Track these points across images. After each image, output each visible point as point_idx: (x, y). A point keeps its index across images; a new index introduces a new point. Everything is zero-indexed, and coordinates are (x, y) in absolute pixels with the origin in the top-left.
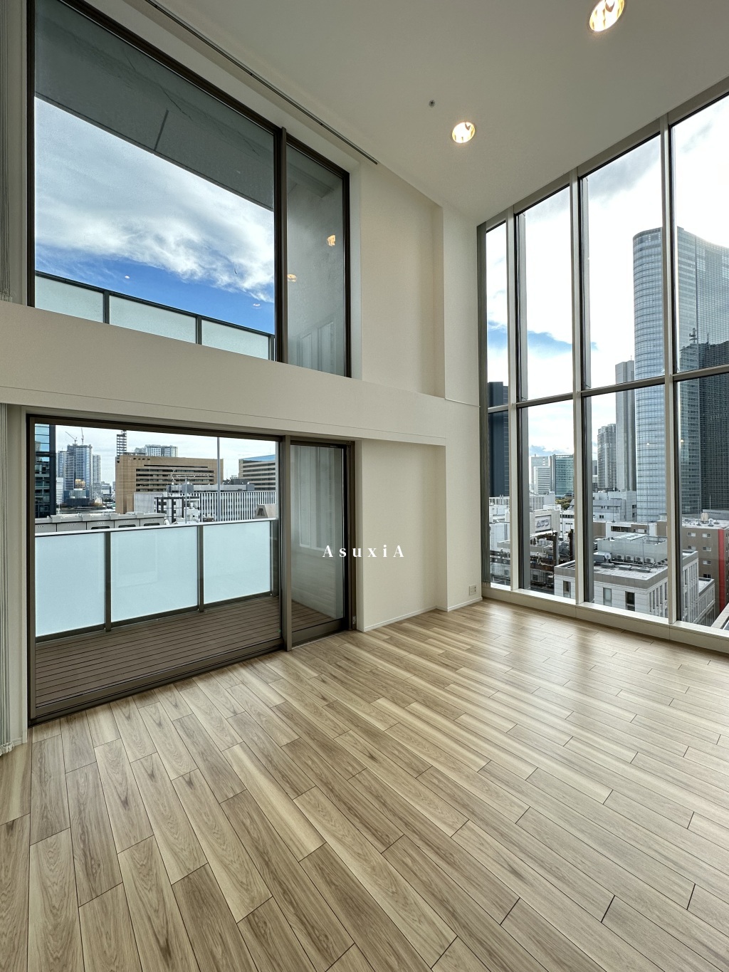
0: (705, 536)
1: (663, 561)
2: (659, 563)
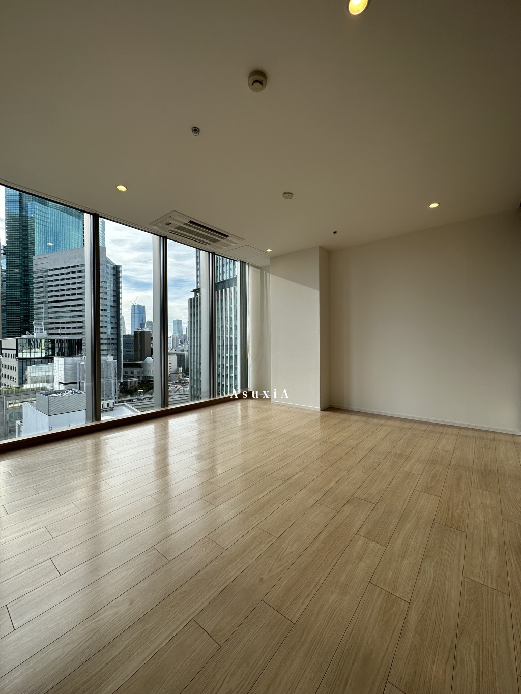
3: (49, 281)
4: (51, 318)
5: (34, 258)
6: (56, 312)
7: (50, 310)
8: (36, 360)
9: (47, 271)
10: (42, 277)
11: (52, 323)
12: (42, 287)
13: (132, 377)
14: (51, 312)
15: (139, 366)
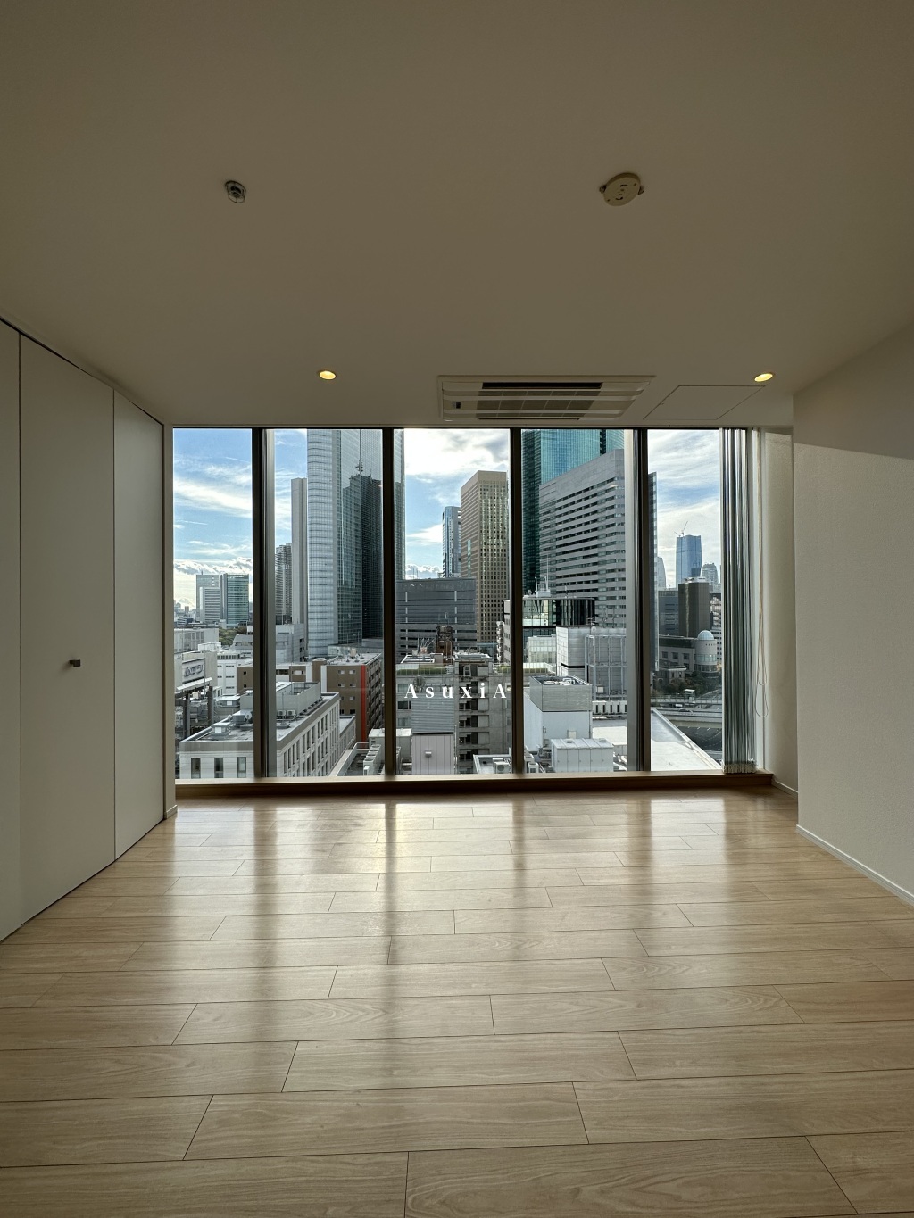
0: (351, 672)
1: (305, 711)
2: (301, 714)
3: (557, 517)
4: (560, 569)
5: (541, 487)
6: (565, 561)
7: (558, 558)
8: (538, 630)
9: (554, 503)
10: (548, 512)
11: (561, 577)
12: (548, 527)
13: (676, 664)
14: (560, 561)
15: (688, 644)
